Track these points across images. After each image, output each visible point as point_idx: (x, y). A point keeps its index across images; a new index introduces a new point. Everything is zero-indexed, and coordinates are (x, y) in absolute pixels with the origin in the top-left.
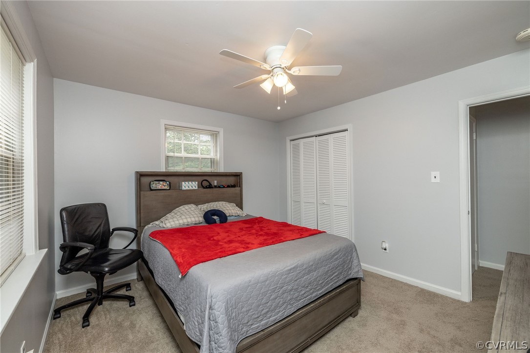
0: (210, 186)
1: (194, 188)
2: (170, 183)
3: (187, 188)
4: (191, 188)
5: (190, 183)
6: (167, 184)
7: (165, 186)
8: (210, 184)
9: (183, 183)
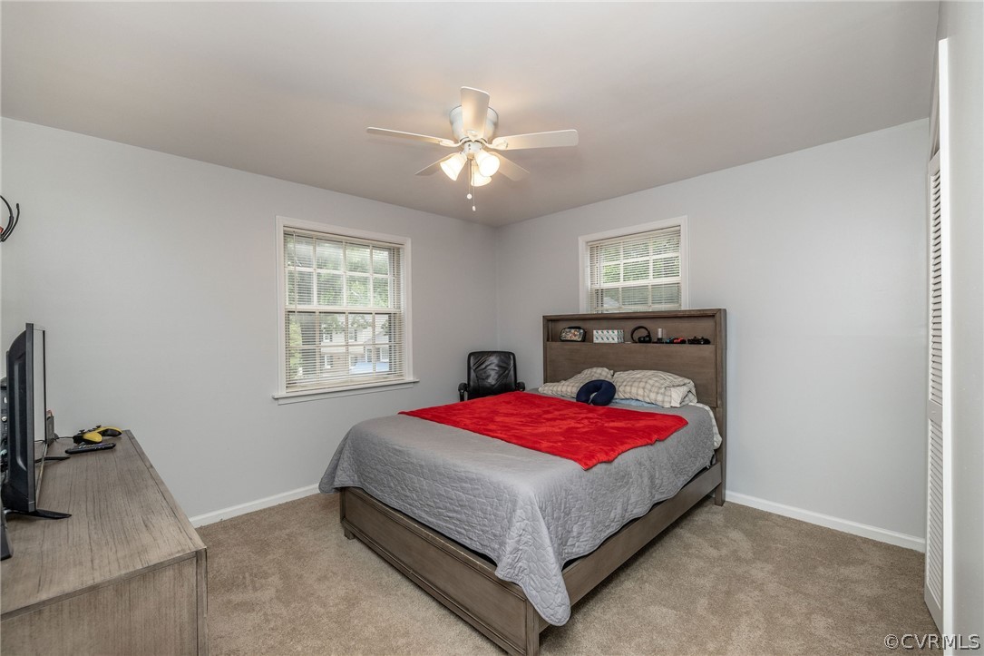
0: (647, 339)
1: (611, 341)
2: (585, 333)
3: (600, 341)
4: (606, 341)
5: (605, 332)
6: (580, 334)
7: (575, 335)
8: (649, 336)
9: (595, 332)
